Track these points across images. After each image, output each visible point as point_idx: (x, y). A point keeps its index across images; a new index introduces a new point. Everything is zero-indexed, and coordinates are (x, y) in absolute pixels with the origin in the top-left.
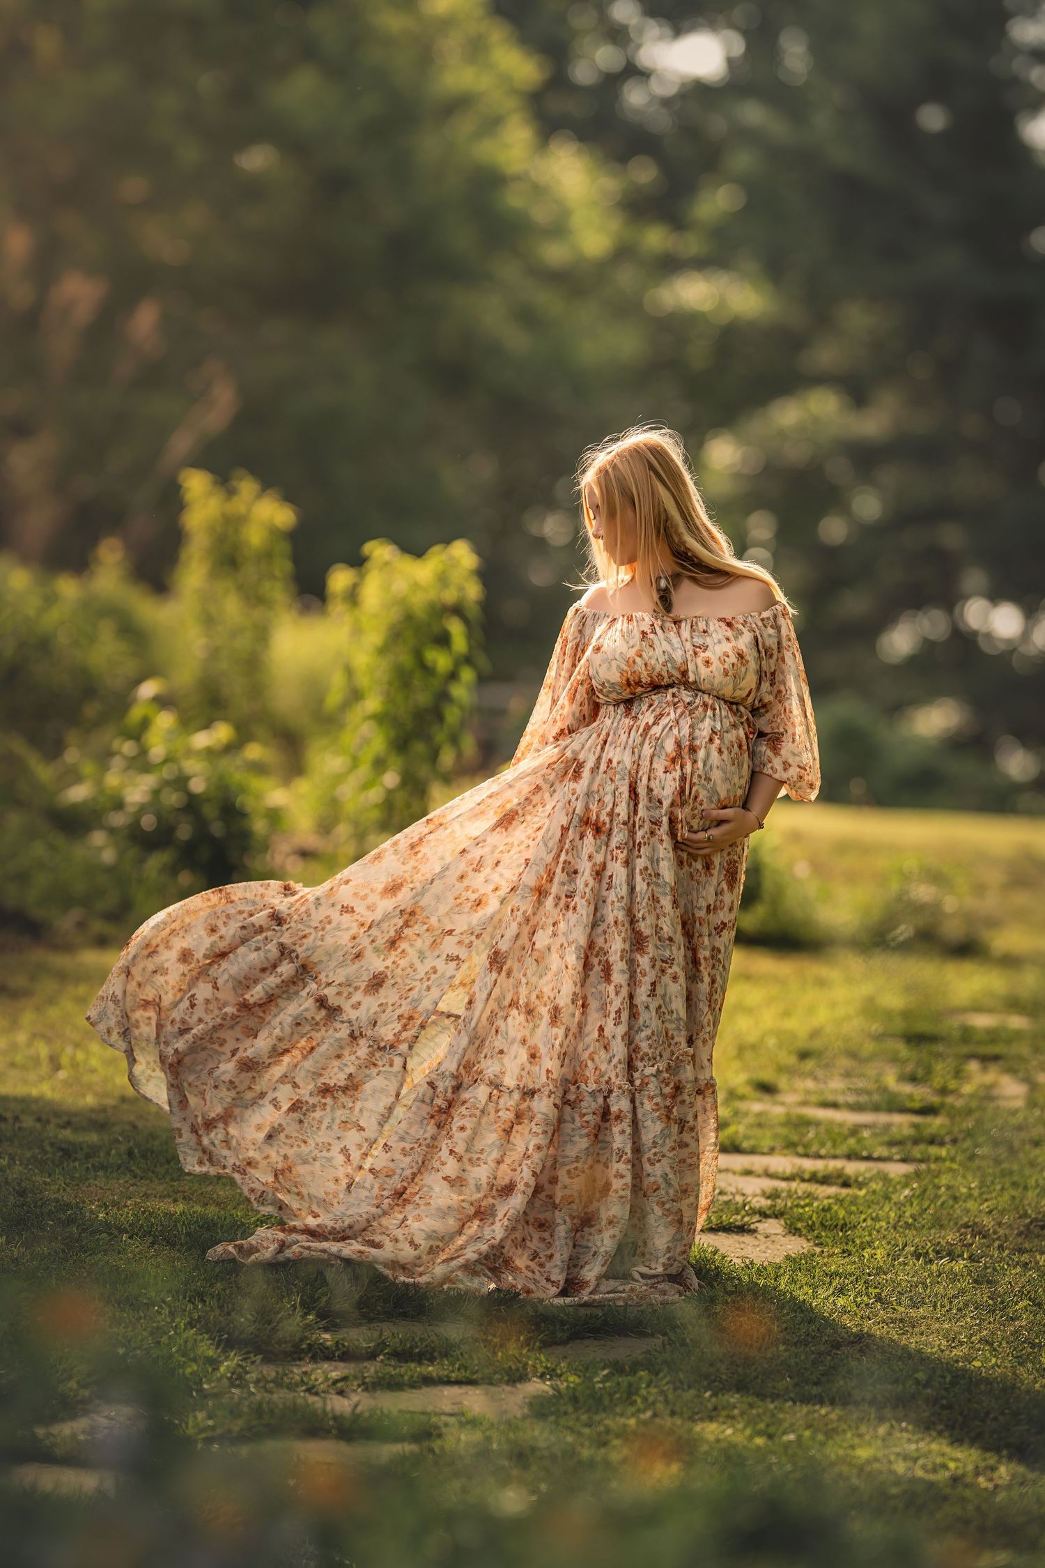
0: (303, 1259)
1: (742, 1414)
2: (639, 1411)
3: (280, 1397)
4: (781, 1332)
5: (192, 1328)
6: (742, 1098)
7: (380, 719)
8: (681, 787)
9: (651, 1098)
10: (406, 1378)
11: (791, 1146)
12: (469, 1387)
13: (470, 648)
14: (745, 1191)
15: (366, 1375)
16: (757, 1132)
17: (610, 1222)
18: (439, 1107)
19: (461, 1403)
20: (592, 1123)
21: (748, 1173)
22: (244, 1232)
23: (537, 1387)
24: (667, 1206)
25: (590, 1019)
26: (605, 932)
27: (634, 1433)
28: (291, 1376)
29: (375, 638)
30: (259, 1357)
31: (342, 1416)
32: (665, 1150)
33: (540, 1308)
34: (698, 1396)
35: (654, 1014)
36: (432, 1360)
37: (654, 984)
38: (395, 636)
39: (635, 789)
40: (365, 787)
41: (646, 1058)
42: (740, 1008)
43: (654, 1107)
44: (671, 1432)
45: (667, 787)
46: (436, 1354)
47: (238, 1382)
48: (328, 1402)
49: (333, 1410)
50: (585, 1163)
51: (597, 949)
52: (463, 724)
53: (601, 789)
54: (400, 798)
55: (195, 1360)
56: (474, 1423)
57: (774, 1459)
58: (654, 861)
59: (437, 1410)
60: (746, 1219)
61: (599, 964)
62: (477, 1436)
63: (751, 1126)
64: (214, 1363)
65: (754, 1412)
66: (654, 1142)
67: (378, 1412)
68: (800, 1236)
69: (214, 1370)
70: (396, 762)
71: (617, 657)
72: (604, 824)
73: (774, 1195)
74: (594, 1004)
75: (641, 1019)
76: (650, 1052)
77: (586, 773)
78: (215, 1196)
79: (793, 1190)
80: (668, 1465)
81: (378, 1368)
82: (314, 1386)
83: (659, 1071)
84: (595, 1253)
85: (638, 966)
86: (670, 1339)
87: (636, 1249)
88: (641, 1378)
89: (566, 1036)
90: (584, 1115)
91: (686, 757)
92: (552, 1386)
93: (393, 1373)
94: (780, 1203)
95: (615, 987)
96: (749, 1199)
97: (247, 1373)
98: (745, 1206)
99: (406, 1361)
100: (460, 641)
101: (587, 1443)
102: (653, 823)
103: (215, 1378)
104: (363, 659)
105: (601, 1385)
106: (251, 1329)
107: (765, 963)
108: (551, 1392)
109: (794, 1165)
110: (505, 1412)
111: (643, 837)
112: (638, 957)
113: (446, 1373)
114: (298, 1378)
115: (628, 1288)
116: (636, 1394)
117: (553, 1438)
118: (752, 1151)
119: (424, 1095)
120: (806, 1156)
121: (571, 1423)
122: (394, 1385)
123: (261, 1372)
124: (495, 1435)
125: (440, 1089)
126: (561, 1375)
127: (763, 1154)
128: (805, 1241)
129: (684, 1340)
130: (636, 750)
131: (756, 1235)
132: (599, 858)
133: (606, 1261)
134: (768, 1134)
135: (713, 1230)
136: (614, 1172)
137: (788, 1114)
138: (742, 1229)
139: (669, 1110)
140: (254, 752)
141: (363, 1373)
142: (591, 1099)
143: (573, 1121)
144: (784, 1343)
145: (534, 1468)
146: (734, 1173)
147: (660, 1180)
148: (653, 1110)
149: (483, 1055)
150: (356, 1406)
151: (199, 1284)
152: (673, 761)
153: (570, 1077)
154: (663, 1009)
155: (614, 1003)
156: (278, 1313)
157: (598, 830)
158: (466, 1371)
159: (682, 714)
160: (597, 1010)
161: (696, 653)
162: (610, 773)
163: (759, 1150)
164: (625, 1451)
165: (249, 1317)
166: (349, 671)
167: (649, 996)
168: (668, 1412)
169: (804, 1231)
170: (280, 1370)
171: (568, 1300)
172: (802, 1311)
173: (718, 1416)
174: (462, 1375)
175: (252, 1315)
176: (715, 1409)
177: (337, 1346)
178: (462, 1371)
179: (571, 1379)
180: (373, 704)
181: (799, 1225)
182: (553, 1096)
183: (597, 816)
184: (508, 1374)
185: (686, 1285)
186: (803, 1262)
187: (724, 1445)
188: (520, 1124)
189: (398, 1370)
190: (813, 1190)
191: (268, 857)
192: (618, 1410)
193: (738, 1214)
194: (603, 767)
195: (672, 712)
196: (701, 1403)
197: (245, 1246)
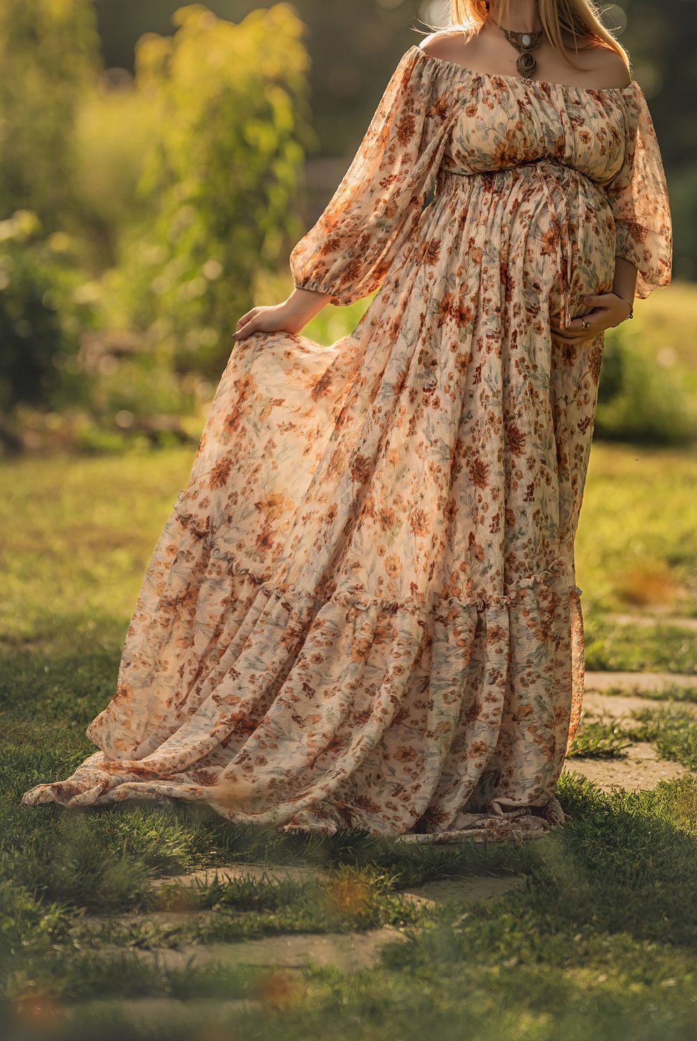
0: (129, 800)
1: (617, 958)
2: (502, 958)
3: (107, 952)
4: (657, 867)
5: (9, 879)
6: (607, 610)
7: (198, 203)
8: (563, 271)
9: (527, 613)
10: (245, 928)
11: (661, 662)
12: (316, 937)
13: (296, 123)
14: (613, 713)
15: (201, 926)
16: (625, 647)
17: (477, 750)
18: (293, 630)
19: (307, 955)
20: (469, 642)
21: (616, 692)
22: (63, 771)
23: (389, 934)
24: (539, 732)
25: (459, 526)
26: (473, 430)
27: (498, 983)
28: (119, 929)
29: (190, 113)
30: (83, 910)
31: (176, 972)
32: (541, 670)
33: (391, 848)
34: (567, 940)
35: (531, 519)
36: (273, 908)
37: (531, 487)
38: (213, 112)
39: (506, 272)
40: (184, 278)
41: (522, 569)
42: (603, 511)
43: (530, 623)
44: (538, 981)
45: (547, 271)
46: (277, 901)
47: (60, 938)
48: (161, 957)
49: (165, 966)
50: (461, 685)
51: (464, 448)
52: (290, 206)
53: (463, 271)
54: (223, 290)
55: (12, 914)
56: (321, 976)
57: (652, 1007)
58: (531, 351)
59: (280, 963)
60: (615, 743)
61: (467, 465)
62: (325, 991)
63: (619, 641)
64: (33, 917)
65: (629, 955)
66: (529, 661)
67: (216, 967)
68: (675, 761)
69: (34, 924)
70: (217, 250)
71: (496, 126)
72: (469, 310)
73: (645, 717)
74: (463, 509)
75: (516, 525)
76: (526, 562)
77: (443, 254)
78: (30, 733)
79: (666, 710)
80: (536, 1016)
81: (214, 919)
82: (144, 940)
83: (536, 583)
84: (457, 781)
85: (514, 467)
86: (535, 878)
87: (499, 779)
88: (503, 922)
89: (434, 545)
90: (460, 633)
91: (566, 237)
92: (406, 933)
93: (231, 923)
94: (652, 726)
95: (492, 490)
96: (618, 721)
97: (70, 927)
98: (613, 729)
99: (245, 910)
100: (284, 113)
101: (446, 995)
102: (529, 310)
103: (35, 933)
104: (178, 137)
105: (460, 931)
106: (74, 878)
107: (628, 462)
108: (405, 940)
109: (666, 683)
110: (356, 962)
111: (519, 325)
112: (514, 457)
113: (289, 921)
114: (126, 931)
115: (487, 822)
116: (499, 939)
117: (408, 991)
118: (620, 669)
119: (278, 618)
120: (679, 672)
121: (428, 974)
122: (230, 936)
123: (86, 926)
124: (345, 988)
125: (295, 610)
126: (416, 921)
127: (632, 671)
128: (681, 766)
129: (550, 878)
130: (506, 229)
131: (626, 760)
132: (465, 348)
133: (469, 791)
134: (637, 649)
135: (578, 757)
136: (485, 694)
137: (658, 627)
138: (611, 755)
139: (546, 626)
140: (61, 243)
141: (197, 924)
142: (465, 615)
143: (447, 640)
144: (660, 880)
145: (389, 1024)
146: (601, 693)
147: (534, 703)
148: (529, 626)
149: (336, 569)
150: (191, 960)
151: (14, 831)
152: (551, 241)
153: (439, 591)
154: (541, 515)
155: (490, 508)
156: (103, 859)
157: (461, 317)
158: (311, 919)
159: (555, 189)
160: (467, 516)
161: (573, 127)
162: (473, 254)
163: (628, 667)
164: (489, 1003)
165: (71, 865)
166: (163, 152)
167: (525, 500)
168: (534, 958)
169: (680, 756)
170: (107, 923)
171: (421, 837)
172: (680, 843)
173: (590, 961)
174: (308, 923)
175: (74, 863)
176: (586, 953)
177: (169, 895)
178: (307, 919)
179: (428, 924)
180: (190, 187)
181: (674, 749)
182: (418, 612)
183: (461, 302)
184: (357, 921)
185: (551, 818)
186: (679, 789)
187: (597, 993)
188: (380, 643)
189: (236, 920)
190: (688, 710)
191: (79, 358)
192: (480, 957)
193: (606, 738)
194: (463, 247)
195: (545, 187)
196: (571, 948)
197: (65, 788)
